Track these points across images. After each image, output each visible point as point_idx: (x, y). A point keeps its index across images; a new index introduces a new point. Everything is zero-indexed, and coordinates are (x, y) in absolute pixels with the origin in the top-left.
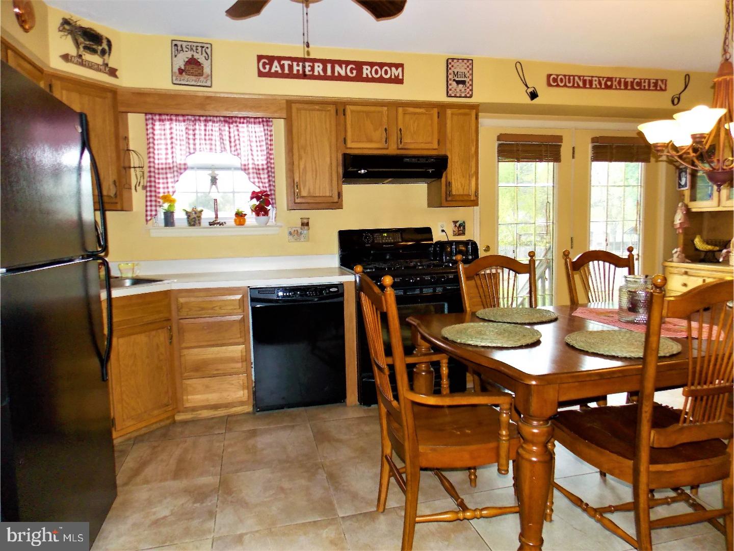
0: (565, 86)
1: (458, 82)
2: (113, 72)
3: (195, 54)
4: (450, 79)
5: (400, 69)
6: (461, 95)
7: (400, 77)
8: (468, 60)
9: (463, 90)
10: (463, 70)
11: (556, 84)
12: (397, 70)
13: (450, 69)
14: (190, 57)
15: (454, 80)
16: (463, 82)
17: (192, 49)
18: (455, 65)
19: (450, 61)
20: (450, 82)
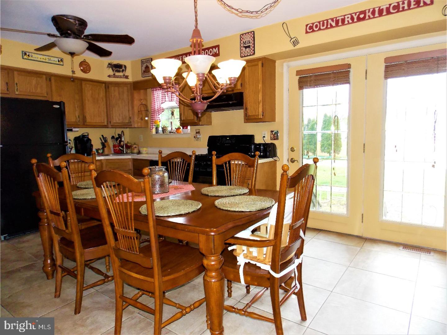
0: (320, 29)
1: (246, 47)
2: (127, 77)
3: (147, 64)
4: (242, 47)
5: (217, 48)
6: (248, 55)
7: (217, 53)
8: (251, 32)
9: (249, 51)
10: (248, 39)
11: (311, 30)
12: (215, 49)
13: (242, 40)
14: (146, 65)
15: (244, 47)
16: (249, 47)
17: (146, 62)
18: (244, 38)
19: (241, 36)
20: (242, 48)
